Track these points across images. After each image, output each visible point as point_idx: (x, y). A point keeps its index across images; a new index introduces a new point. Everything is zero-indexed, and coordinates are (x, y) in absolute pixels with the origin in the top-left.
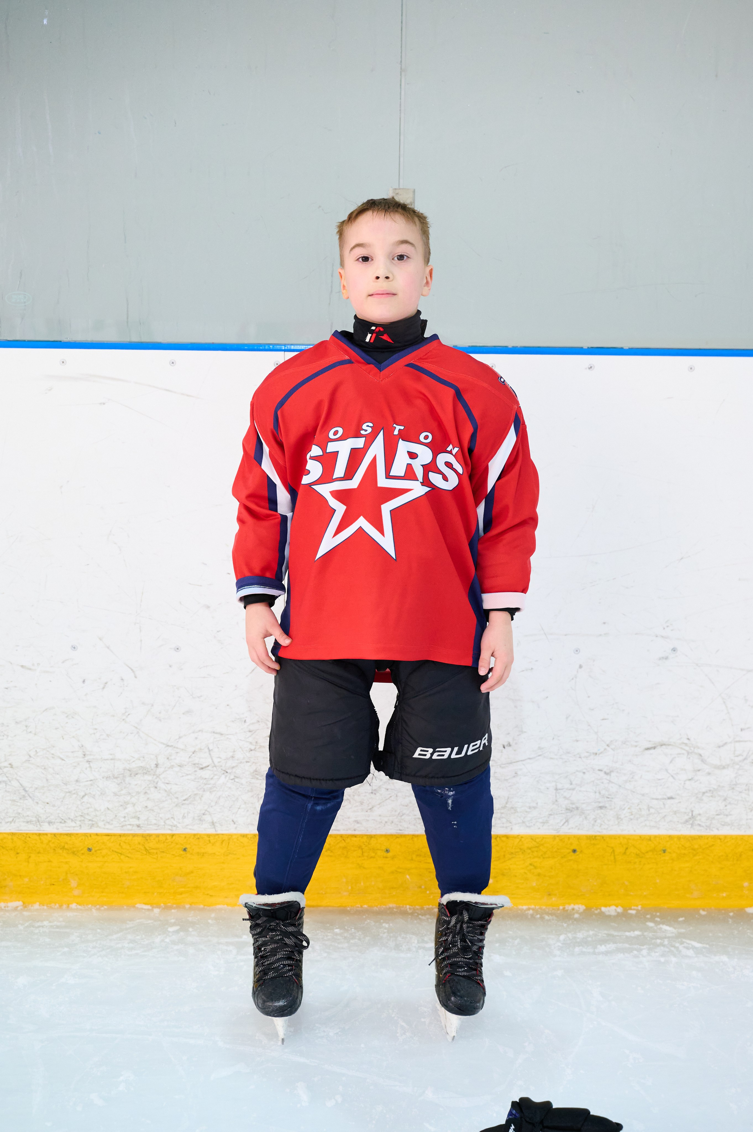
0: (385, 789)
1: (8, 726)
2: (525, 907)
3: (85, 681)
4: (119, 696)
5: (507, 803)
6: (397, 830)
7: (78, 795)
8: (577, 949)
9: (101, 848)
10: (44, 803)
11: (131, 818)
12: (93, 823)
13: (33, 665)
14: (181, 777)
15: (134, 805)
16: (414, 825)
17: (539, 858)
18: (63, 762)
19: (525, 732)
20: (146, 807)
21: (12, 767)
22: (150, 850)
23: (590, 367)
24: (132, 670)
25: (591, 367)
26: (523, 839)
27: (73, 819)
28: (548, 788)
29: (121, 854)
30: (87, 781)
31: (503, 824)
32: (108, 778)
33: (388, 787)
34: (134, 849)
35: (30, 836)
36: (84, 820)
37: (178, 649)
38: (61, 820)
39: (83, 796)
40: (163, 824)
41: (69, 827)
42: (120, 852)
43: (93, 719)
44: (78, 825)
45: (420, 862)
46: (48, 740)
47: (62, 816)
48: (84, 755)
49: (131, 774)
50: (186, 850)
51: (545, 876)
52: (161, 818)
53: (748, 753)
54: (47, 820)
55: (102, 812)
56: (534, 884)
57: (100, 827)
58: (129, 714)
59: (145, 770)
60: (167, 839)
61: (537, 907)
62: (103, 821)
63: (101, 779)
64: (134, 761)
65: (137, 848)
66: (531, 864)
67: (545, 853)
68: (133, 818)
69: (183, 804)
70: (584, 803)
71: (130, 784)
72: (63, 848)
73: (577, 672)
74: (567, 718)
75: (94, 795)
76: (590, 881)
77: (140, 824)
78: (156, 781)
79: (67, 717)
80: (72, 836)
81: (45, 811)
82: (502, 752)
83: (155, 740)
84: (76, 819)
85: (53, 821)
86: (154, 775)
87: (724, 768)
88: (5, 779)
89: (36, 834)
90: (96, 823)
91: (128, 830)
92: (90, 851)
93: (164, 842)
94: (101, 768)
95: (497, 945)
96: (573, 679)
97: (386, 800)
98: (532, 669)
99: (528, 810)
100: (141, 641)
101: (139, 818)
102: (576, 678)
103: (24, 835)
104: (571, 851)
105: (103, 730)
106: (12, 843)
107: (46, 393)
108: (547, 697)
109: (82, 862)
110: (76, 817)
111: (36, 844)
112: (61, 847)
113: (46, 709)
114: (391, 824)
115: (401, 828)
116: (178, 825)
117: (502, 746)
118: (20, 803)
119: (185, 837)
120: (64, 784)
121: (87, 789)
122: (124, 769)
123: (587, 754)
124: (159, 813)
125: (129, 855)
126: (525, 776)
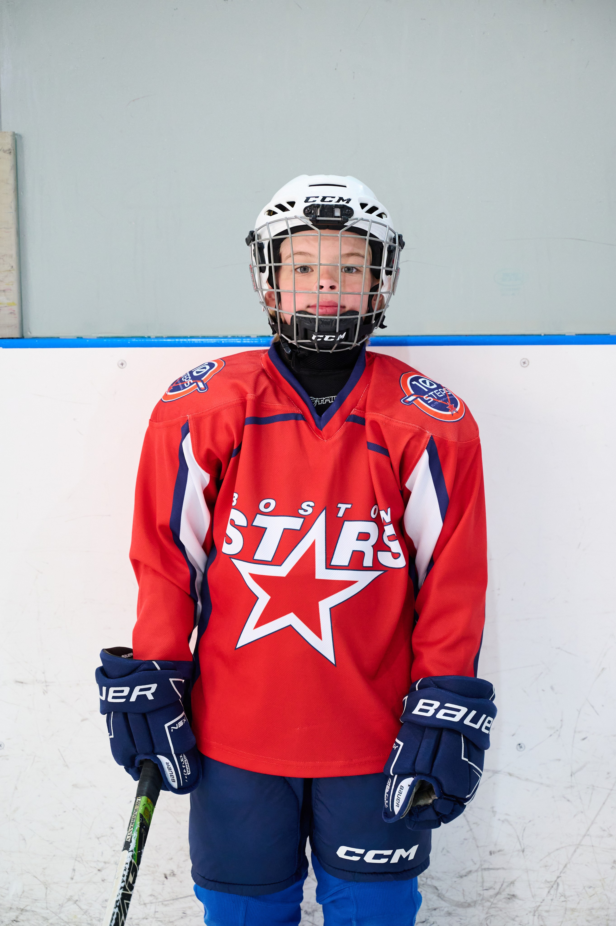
53: (502, 885)
82: (163, 884)
87: (469, 905)
117: (163, 876)
126: (197, 916)
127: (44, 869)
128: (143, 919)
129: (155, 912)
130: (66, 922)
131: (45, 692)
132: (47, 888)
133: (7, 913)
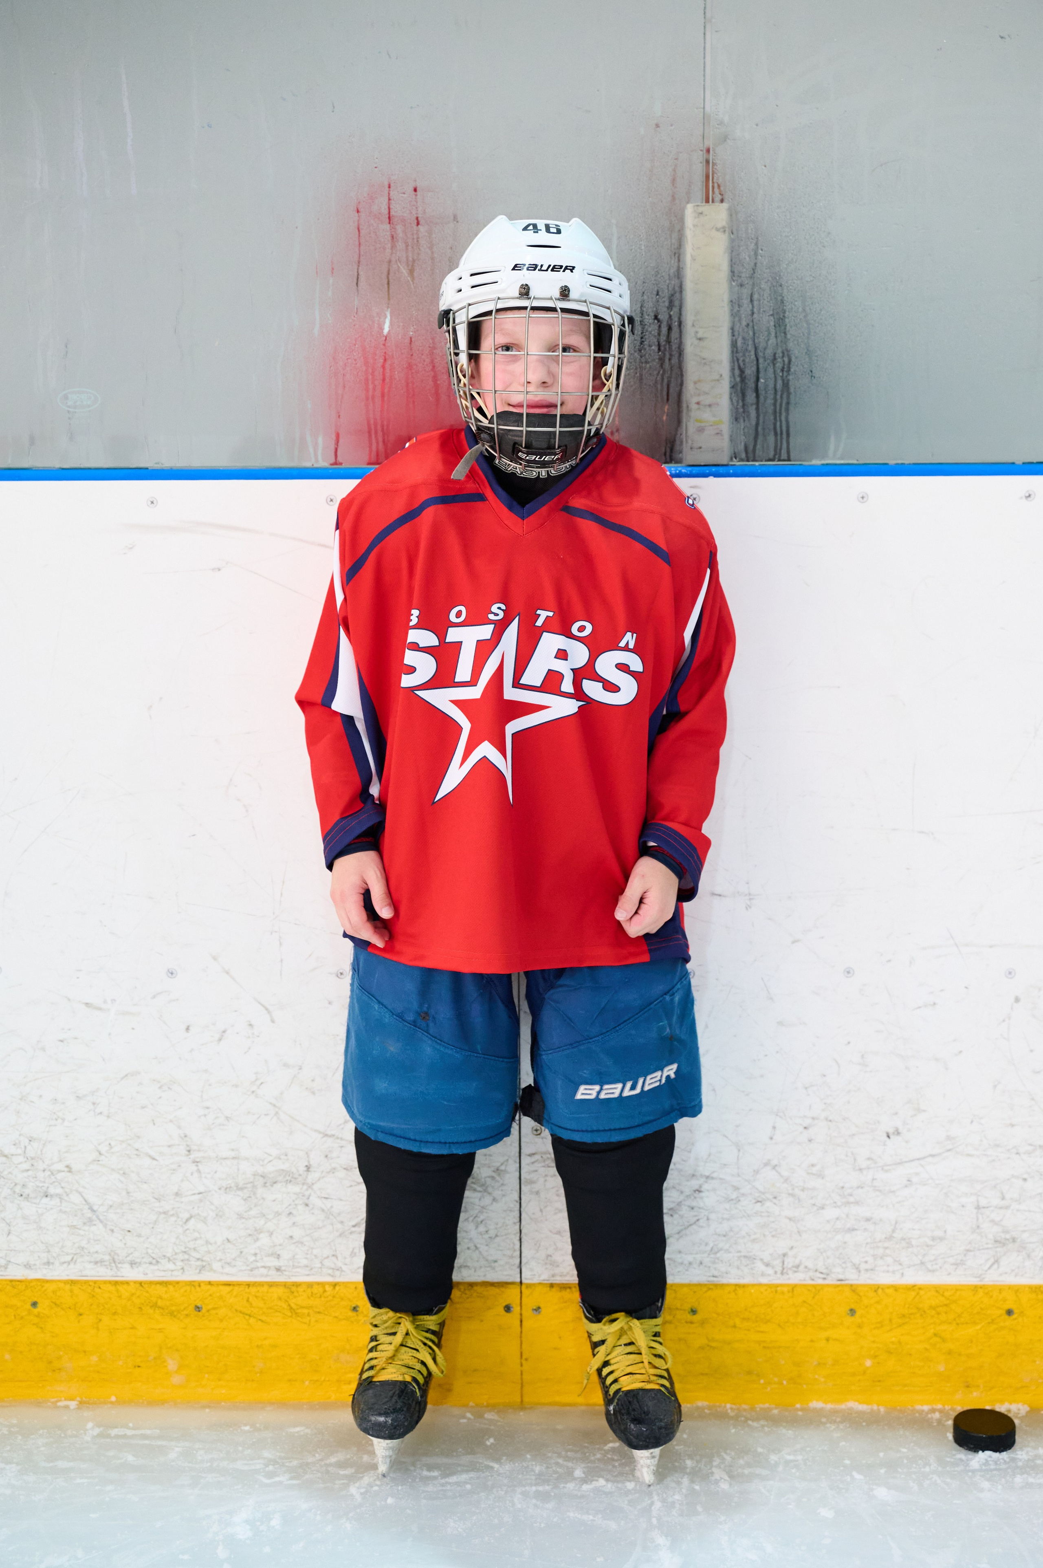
0: (689, 1206)
1: (64, 1103)
2: (926, 1408)
3: (190, 1028)
4: (245, 1053)
5: (894, 1231)
6: (710, 1276)
7: (178, 1217)
8: (1018, 1479)
9: (216, 1306)
10: (123, 1230)
11: (266, 1256)
12: (204, 1264)
13: (105, 1002)
14: (348, 1187)
15: (271, 1234)
16: (738, 1268)
17: (950, 1323)
18: (155, 1162)
19: (924, 1111)
20: (291, 1237)
21: (70, 1172)
22: (298, 1309)
23: (1027, 495)
24: (267, 1009)
25: (1030, 496)
26: (922, 1292)
27: (171, 1258)
28: (963, 1206)
29: (250, 1316)
30: (194, 1194)
31: (888, 1266)
32: (228, 1190)
33: (694, 1204)
34: (271, 1308)
35: (101, 1286)
36: (188, 1260)
37: (341, 974)
38: (151, 1259)
39: (187, 1220)
40: (319, 1265)
41: (165, 1271)
42: (249, 1312)
43: (202, 1092)
44: (181, 1267)
45: (749, 1330)
46: (129, 1127)
47: (153, 1253)
48: (189, 1151)
49: (266, 1183)
50: (358, 1309)
51: (960, 1355)
52: (315, 1256)
54: (128, 1259)
55: (219, 1247)
56: (941, 1368)
57: (215, 1271)
58: (262, 1083)
59: (289, 1176)
60: (325, 1291)
61: (947, 1407)
62: (221, 1260)
63: (216, 1191)
64: (270, 1161)
65: (277, 1305)
66: (935, 1335)
67: (959, 1316)
68: (269, 1255)
69: (351, 1233)
70: (1024, 1231)
71: (263, 1199)
72: (155, 1306)
73: (1012, 1008)
74: (995, 1087)
75: (205, 1218)
76: (1037, 1363)
77: (280, 1267)
78: (307, 1193)
79: (160, 1088)
80: (169, 1286)
81: (125, 1244)
82: (885, 1145)
83: (305, 1126)
84: (175, 1257)
85: (138, 1260)
86: (303, 1184)
88: (59, 1191)
89: (110, 1282)
90: (209, 1264)
91: (262, 1276)
92: (199, 1311)
93: (321, 1297)
94: (216, 1172)
95: (882, 1471)
96: (1004, 1021)
97: (691, 1225)
98: (934, 1004)
99: (931, 1243)
100: (282, 961)
101: (278, 1257)
102: (1009, 1018)
103: (91, 1283)
104: (1004, 1312)
105: (220, 1110)
106: (72, 1297)
107: (125, 553)
108: (961, 1052)
109: (185, 1328)
110: (176, 1254)
111: (110, 1298)
112: (151, 1305)
113: (126, 1075)
114: (699, 1266)
115: (716, 1273)
116: (344, 1268)
117: (885, 1135)
118: (84, 1230)
119: (356, 1288)
120: (157, 1199)
121: (193, 1208)
122: (255, 1175)
123: (1030, 1148)
124: (312, 1248)
125: (264, 1318)
126: (925, 1185)
127: (737, 1126)
128: (858, 1187)
129: (873, 1179)
130: (760, 1192)
131: (748, 907)
132: (739, 1150)
133: (688, 1181)
